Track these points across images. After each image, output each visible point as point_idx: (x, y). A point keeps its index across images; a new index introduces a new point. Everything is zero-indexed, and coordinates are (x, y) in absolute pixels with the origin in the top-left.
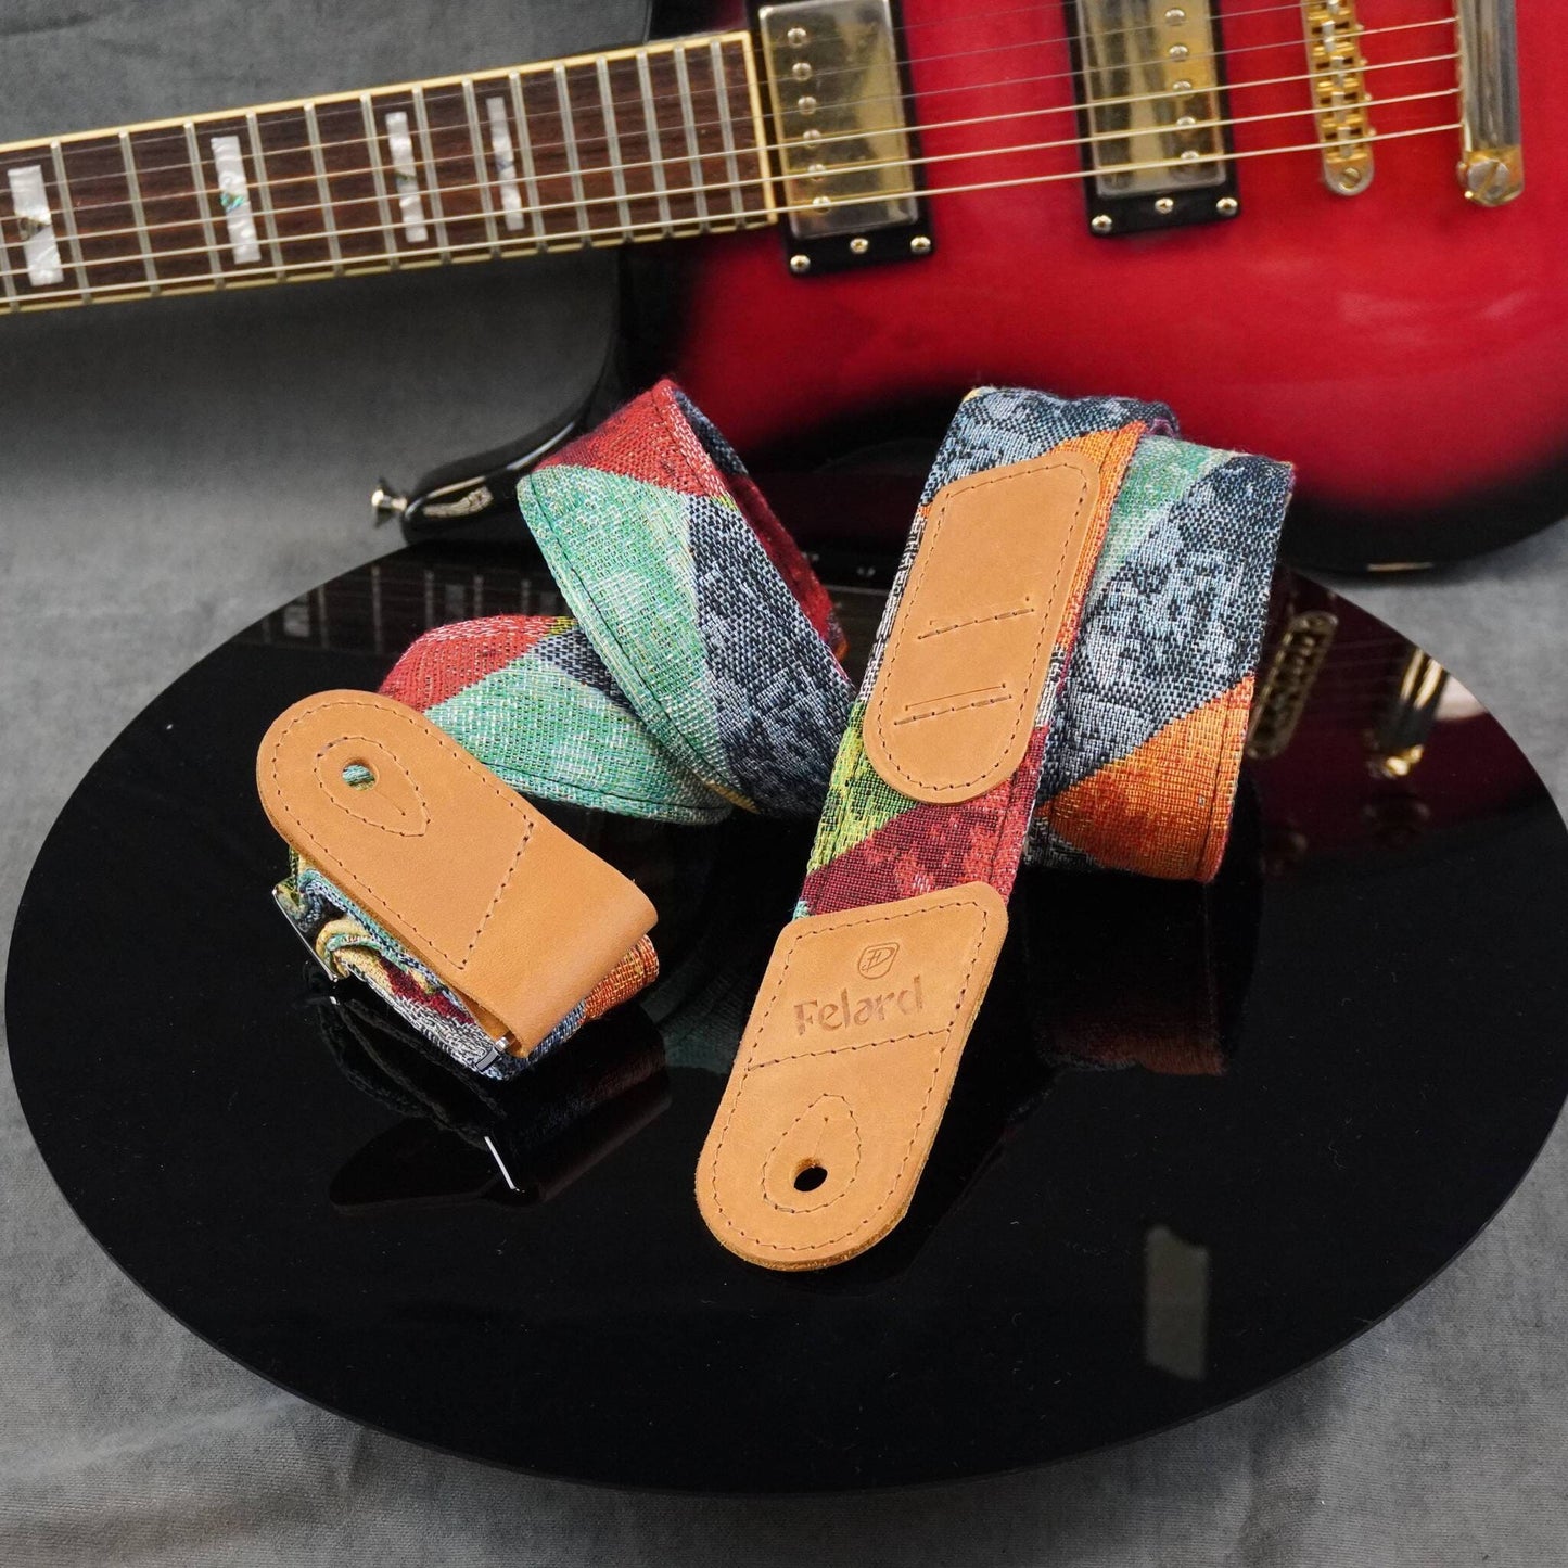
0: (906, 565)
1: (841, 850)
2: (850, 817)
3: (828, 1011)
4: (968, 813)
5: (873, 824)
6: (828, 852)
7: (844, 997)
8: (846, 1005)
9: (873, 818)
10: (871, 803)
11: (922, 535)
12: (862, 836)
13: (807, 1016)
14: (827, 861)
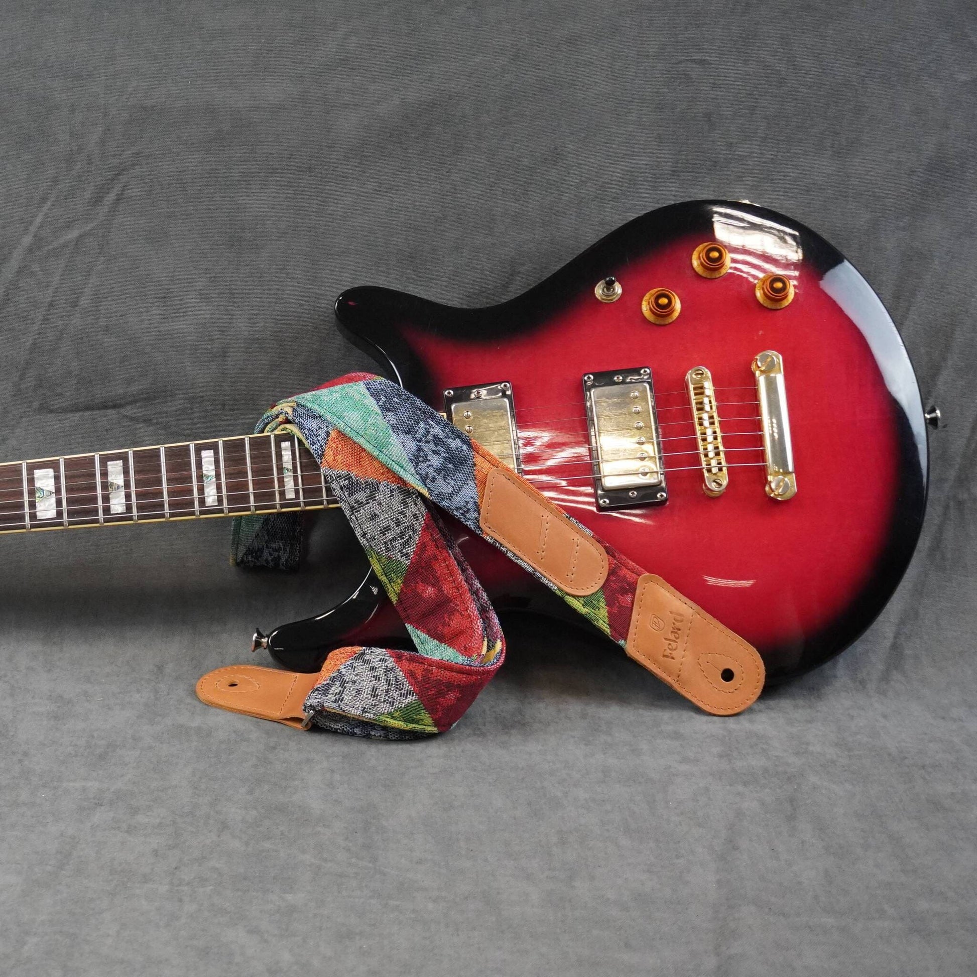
0: (505, 551)
1: (606, 620)
2: (597, 611)
3: (670, 647)
4: (612, 572)
5: (603, 605)
6: (606, 625)
7: (666, 639)
8: (669, 640)
9: (601, 604)
10: (595, 603)
11: (495, 539)
12: (606, 610)
13: (669, 654)
14: (608, 627)
